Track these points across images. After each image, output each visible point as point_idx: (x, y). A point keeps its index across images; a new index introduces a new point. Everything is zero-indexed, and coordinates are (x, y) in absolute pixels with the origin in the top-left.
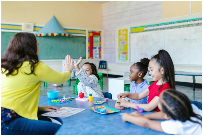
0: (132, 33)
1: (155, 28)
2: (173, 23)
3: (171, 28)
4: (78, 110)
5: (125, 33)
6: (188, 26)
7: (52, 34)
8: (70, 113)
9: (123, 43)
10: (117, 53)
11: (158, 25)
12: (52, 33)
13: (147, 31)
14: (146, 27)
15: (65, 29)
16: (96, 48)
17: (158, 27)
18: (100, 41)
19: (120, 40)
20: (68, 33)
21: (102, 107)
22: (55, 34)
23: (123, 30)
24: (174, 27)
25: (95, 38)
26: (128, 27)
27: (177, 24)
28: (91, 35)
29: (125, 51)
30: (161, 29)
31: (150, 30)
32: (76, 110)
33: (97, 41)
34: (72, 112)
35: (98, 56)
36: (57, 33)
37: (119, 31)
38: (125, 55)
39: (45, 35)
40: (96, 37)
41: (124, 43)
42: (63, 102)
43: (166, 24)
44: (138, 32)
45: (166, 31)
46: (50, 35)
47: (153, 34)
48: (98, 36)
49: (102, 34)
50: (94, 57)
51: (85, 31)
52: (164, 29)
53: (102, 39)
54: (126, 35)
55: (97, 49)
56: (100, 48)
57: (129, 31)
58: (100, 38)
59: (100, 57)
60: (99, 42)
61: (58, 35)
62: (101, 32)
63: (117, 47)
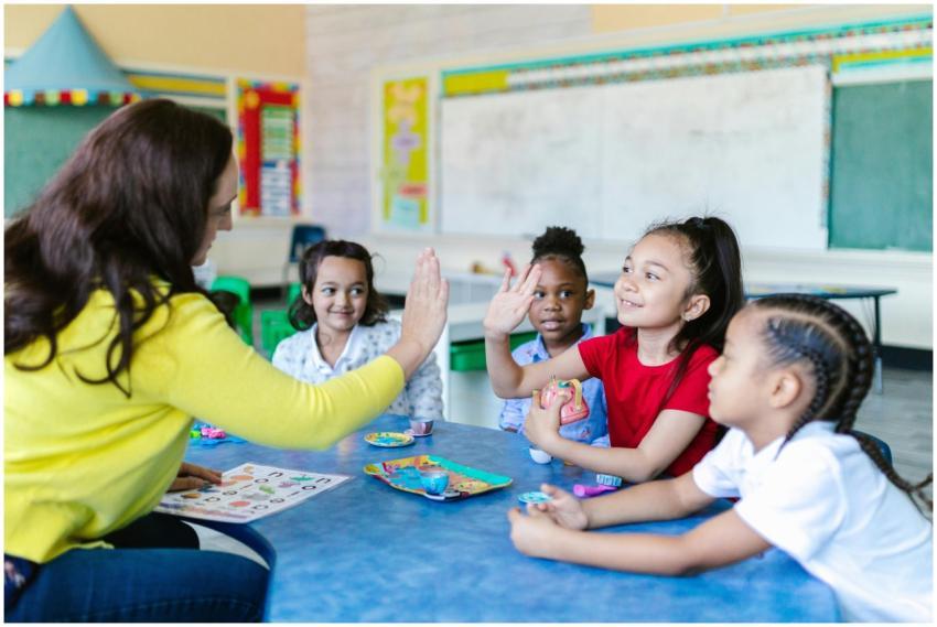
0: (449, 95)
1: (559, 74)
2: (645, 54)
3: (633, 78)
4: (313, 483)
5: (413, 94)
6: (712, 69)
7: (66, 98)
8: (272, 497)
9: (406, 142)
10: (376, 191)
11: (572, 63)
12: (65, 87)
13: (519, 88)
14: (518, 69)
15: (126, 73)
16: (273, 165)
17: (571, 73)
18: (295, 131)
19: (389, 127)
20: (142, 90)
21: (417, 461)
22: (80, 97)
23: (408, 84)
24: (648, 75)
25: (271, 115)
26: (431, 69)
27: (664, 63)
28: (253, 100)
29: (414, 182)
30: (585, 81)
31: (534, 87)
32: (304, 484)
33: (280, 133)
34: (281, 493)
35: (284, 203)
36: (90, 92)
37: (388, 88)
38: (413, 201)
39: (29, 99)
40: (276, 112)
41: (409, 141)
42: (218, 438)
43: (610, 59)
44: (476, 93)
45: (610, 91)
46: (53, 98)
47: (548, 103)
48: (283, 106)
49: (303, 100)
50: (267, 208)
51: (221, 81)
52: (600, 81)
53: (304, 125)
54: (420, 106)
55: (282, 170)
56: (294, 167)
57: (435, 87)
58: (295, 119)
59: (295, 206)
60: (289, 135)
61: (93, 99)
62: (295, 89)
63: (376, 161)
